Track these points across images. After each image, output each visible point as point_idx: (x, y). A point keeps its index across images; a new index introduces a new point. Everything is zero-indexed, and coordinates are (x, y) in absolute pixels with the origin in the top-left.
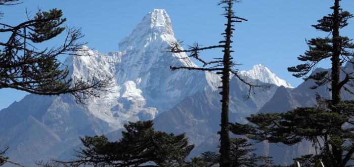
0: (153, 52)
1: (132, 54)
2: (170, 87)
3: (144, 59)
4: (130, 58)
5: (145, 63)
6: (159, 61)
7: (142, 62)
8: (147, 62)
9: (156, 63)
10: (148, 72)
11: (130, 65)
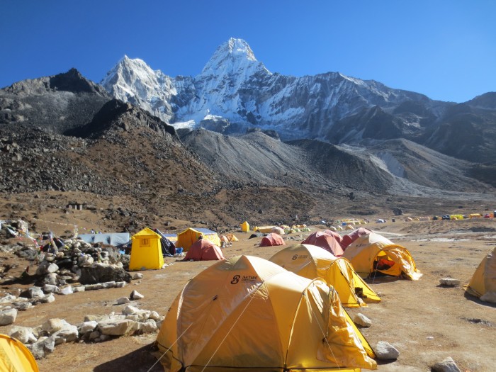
0: (238, 75)
1: (208, 80)
2: (275, 110)
3: (227, 82)
4: (207, 84)
5: (230, 86)
6: (250, 81)
7: (225, 86)
8: (232, 84)
9: (246, 83)
10: (236, 95)
11: (208, 92)
